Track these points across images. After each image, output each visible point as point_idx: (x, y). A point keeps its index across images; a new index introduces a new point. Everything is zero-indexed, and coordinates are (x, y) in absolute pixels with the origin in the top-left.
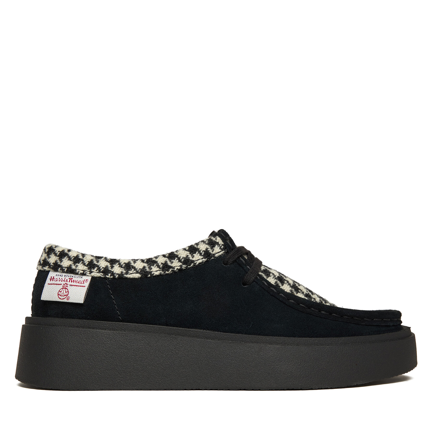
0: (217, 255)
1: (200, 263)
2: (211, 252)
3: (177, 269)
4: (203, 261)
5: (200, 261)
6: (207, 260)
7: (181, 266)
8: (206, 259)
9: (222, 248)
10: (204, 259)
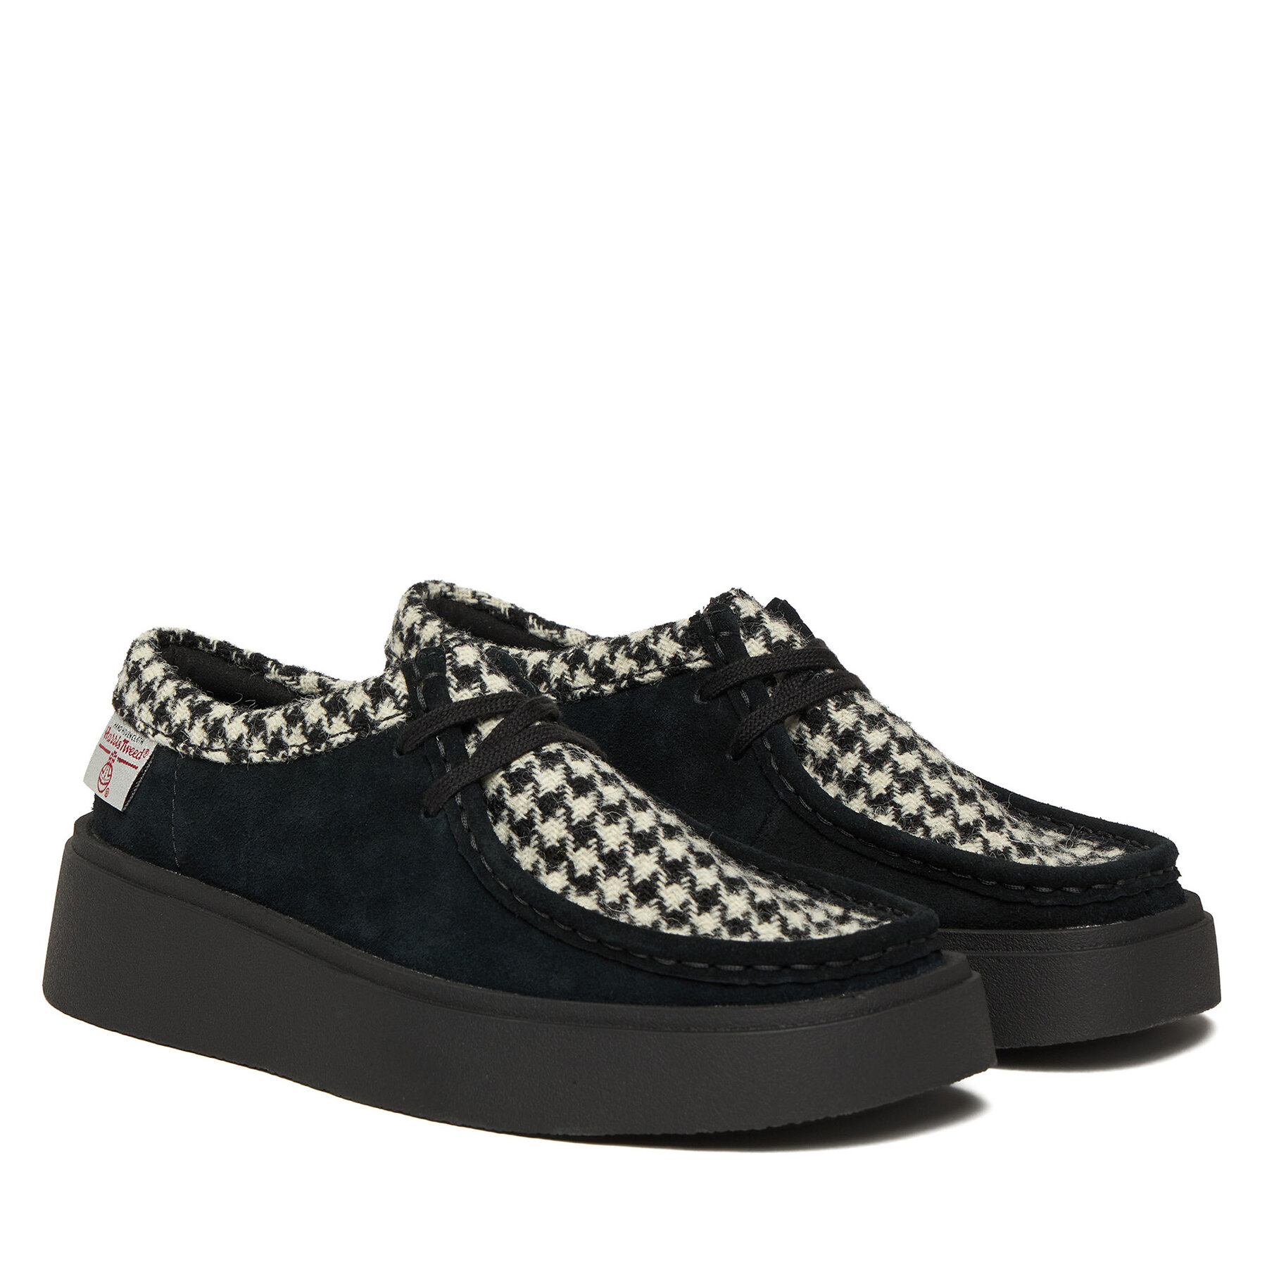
0: (382, 726)
1: (340, 745)
2: (372, 717)
3: (294, 753)
4: (348, 739)
5: (341, 739)
6: (357, 737)
7: (301, 747)
8: (356, 734)
9: (402, 705)
10: (349, 735)
